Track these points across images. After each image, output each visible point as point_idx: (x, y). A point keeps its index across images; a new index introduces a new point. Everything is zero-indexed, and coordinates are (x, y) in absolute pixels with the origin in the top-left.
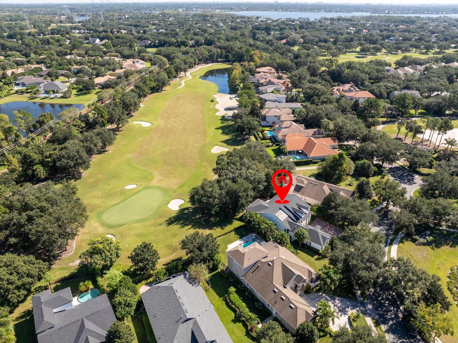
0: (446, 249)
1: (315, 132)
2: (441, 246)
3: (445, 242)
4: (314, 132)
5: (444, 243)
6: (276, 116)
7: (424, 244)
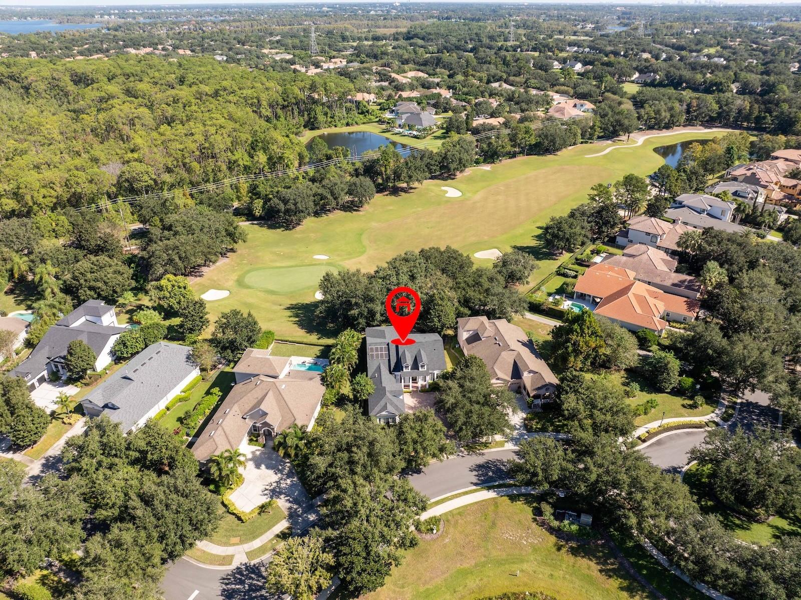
0: (589, 566)
1: (683, 282)
2: (583, 557)
3: (604, 556)
4: (680, 282)
5: (598, 558)
6: (648, 234)
7: (551, 530)
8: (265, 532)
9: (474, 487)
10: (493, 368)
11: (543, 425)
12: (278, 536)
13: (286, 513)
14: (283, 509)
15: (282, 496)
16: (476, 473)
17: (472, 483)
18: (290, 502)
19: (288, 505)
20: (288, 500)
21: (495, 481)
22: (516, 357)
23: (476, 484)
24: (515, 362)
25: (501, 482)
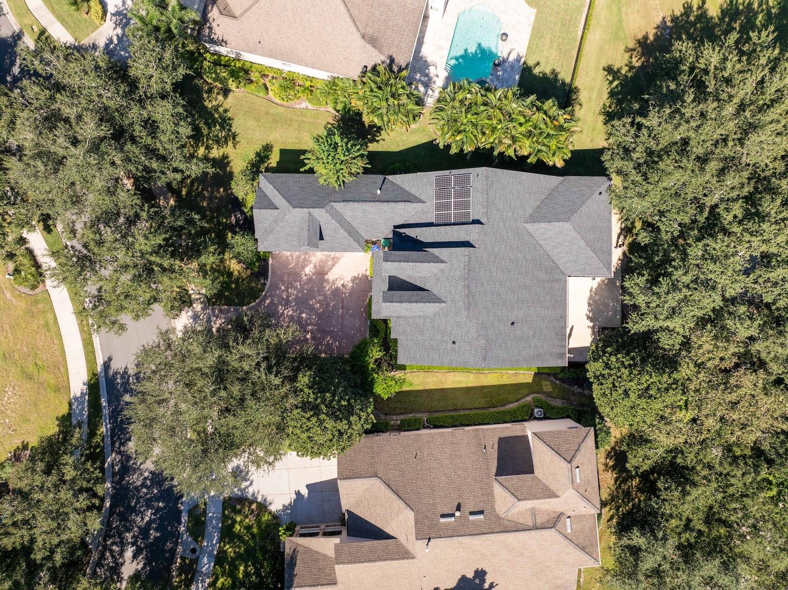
8: (53, 12)
9: (100, 361)
10: (375, 475)
11: (240, 537)
12: (43, 32)
13: (86, 41)
14: (94, 34)
15: (119, 31)
16: (131, 372)
17: (110, 359)
18: (107, 45)
19: (102, 43)
20: (111, 41)
21: (109, 402)
22: (401, 546)
23: (107, 366)
24: (388, 537)
25: (106, 412)
